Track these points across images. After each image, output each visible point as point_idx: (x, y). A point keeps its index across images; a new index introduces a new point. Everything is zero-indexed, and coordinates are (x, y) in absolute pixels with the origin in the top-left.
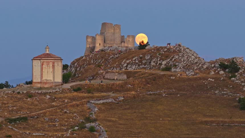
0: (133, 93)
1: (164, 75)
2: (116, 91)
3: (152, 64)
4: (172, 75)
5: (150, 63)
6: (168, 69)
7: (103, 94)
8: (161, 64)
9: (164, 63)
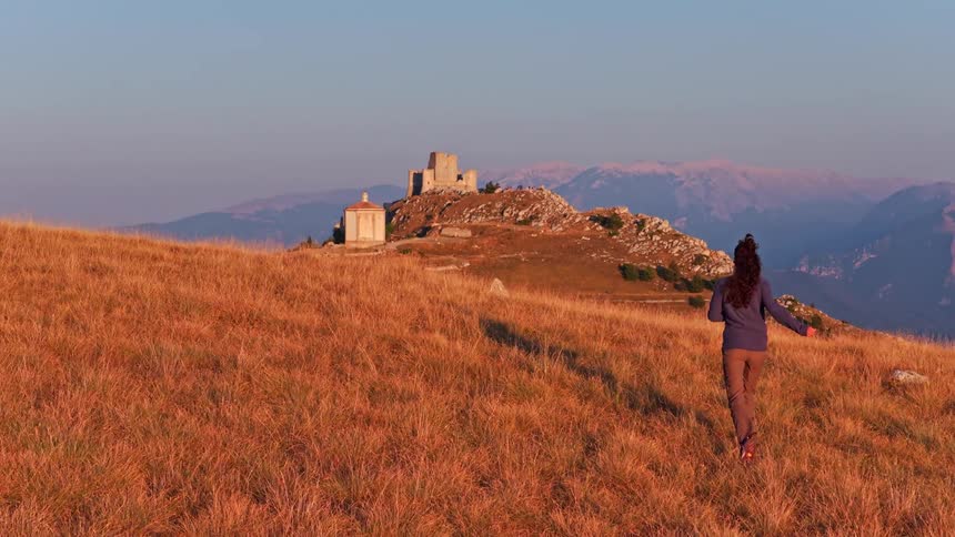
0: (482, 256)
1: (522, 231)
2: (458, 254)
3: (506, 214)
4: (533, 232)
5: (502, 213)
6: (526, 222)
7: (444, 257)
8: (517, 215)
9: (521, 213)
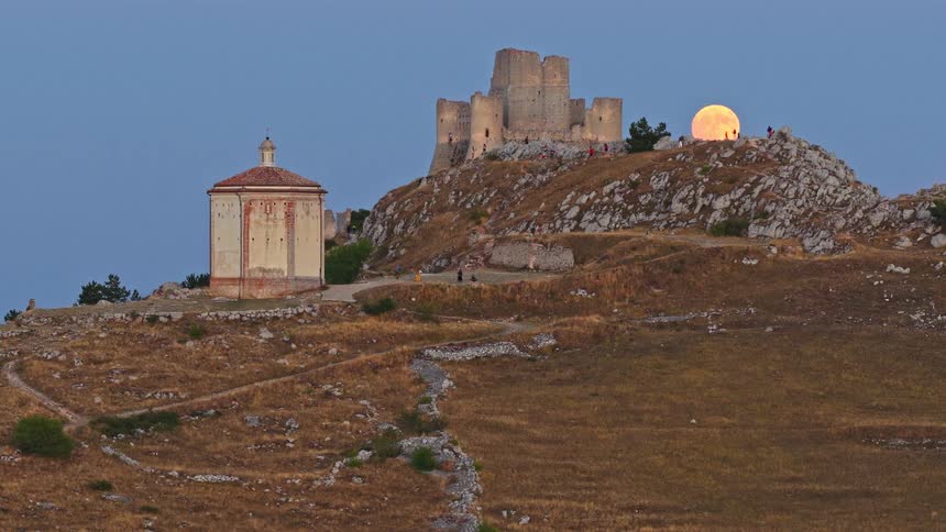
0: (595, 319)
1: (718, 250)
2: (530, 312)
3: (677, 207)
4: (746, 253)
5: (668, 203)
6: (734, 227)
8: (708, 209)
9: (721, 203)
